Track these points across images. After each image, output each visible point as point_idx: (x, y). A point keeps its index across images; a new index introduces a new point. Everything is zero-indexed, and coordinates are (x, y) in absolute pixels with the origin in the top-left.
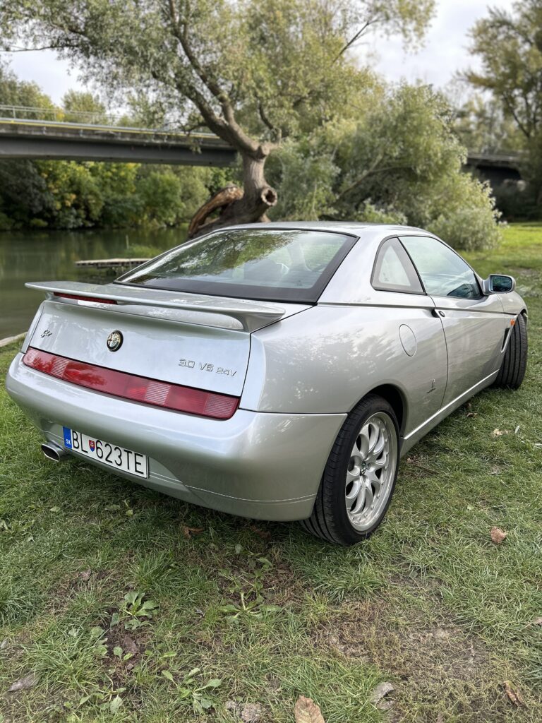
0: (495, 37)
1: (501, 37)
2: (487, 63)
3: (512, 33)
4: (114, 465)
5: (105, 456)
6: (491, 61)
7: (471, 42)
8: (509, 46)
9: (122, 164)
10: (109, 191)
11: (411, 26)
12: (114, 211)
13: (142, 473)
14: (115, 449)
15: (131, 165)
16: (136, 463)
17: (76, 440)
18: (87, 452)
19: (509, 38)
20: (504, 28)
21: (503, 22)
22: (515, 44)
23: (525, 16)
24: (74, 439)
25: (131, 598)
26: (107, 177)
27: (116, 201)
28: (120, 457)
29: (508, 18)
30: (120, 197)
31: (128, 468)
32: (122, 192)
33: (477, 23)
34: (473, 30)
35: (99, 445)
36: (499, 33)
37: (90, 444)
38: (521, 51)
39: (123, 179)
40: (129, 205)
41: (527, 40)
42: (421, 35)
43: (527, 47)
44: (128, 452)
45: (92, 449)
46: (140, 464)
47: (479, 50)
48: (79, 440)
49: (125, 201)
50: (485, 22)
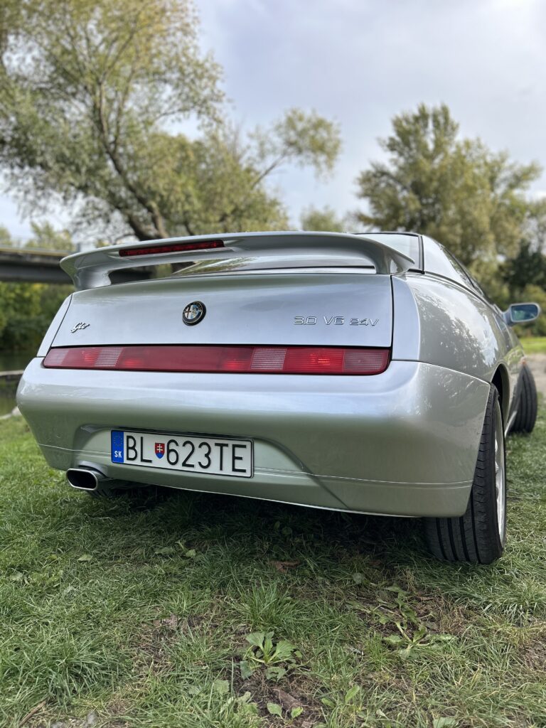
0: (377, 185)
1: (383, 185)
2: (373, 206)
3: (391, 181)
4: (198, 469)
5: (181, 460)
6: (376, 204)
7: (358, 189)
8: (389, 192)
9: (26, 285)
10: (12, 313)
11: (322, 158)
12: (17, 332)
13: (244, 471)
14: (200, 446)
15: (37, 286)
16: (234, 458)
17: (133, 448)
18: (150, 461)
19: (389, 185)
20: (384, 178)
21: (383, 173)
22: (395, 191)
23: (401, 168)
24: (128, 448)
25: (256, 640)
26: (10, 298)
27: (19, 322)
28: (207, 455)
29: (385, 170)
30: (24, 318)
31: (221, 469)
32: (27, 313)
33: (362, 173)
34: (359, 179)
35: (172, 446)
36: (381, 182)
37: (156, 448)
38: (400, 196)
39: (29, 301)
40: (33, 326)
41: (404, 188)
42: (330, 166)
43: (405, 193)
44: (222, 446)
45: (160, 455)
46: (241, 458)
47: (365, 195)
48: (138, 448)
49: (29, 322)
50: (368, 172)
